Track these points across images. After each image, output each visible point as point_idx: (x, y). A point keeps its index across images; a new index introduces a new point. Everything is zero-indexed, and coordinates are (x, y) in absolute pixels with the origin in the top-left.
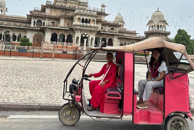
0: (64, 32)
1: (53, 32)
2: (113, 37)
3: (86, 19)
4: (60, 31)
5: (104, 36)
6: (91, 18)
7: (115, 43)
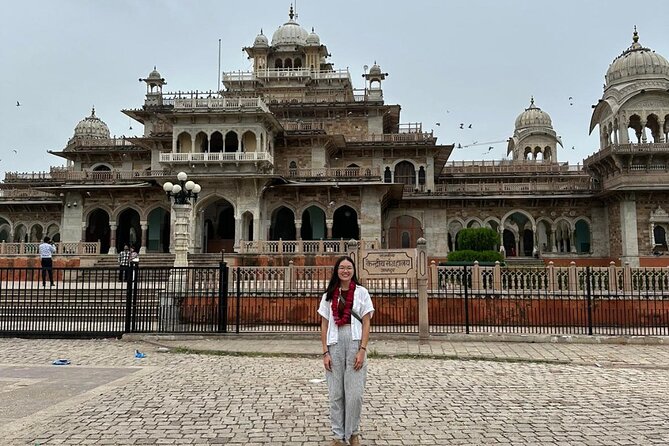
0: (133, 200)
1: (91, 206)
2: (357, 198)
3: (217, 136)
4: (117, 200)
5: (311, 199)
6: (238, 126)
7: (370, 227)
